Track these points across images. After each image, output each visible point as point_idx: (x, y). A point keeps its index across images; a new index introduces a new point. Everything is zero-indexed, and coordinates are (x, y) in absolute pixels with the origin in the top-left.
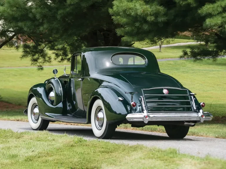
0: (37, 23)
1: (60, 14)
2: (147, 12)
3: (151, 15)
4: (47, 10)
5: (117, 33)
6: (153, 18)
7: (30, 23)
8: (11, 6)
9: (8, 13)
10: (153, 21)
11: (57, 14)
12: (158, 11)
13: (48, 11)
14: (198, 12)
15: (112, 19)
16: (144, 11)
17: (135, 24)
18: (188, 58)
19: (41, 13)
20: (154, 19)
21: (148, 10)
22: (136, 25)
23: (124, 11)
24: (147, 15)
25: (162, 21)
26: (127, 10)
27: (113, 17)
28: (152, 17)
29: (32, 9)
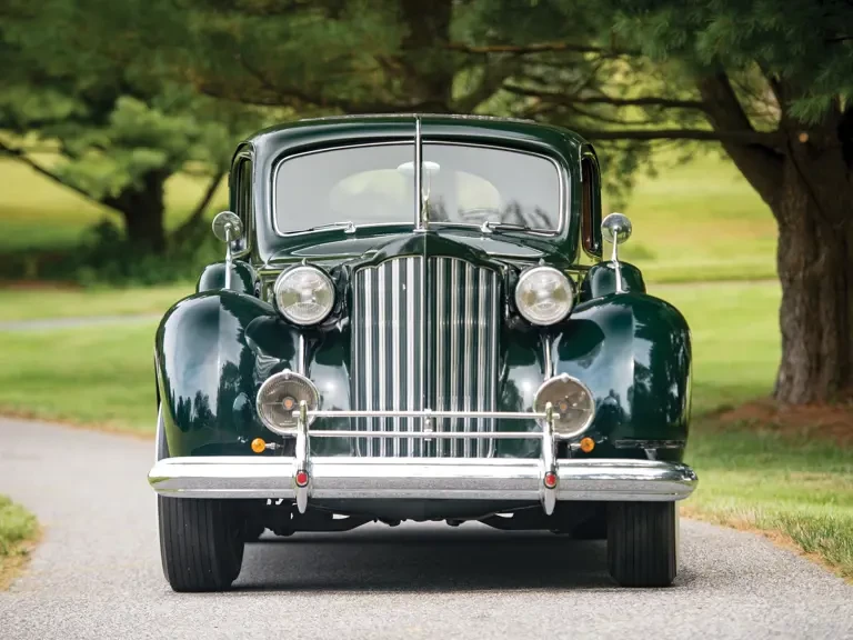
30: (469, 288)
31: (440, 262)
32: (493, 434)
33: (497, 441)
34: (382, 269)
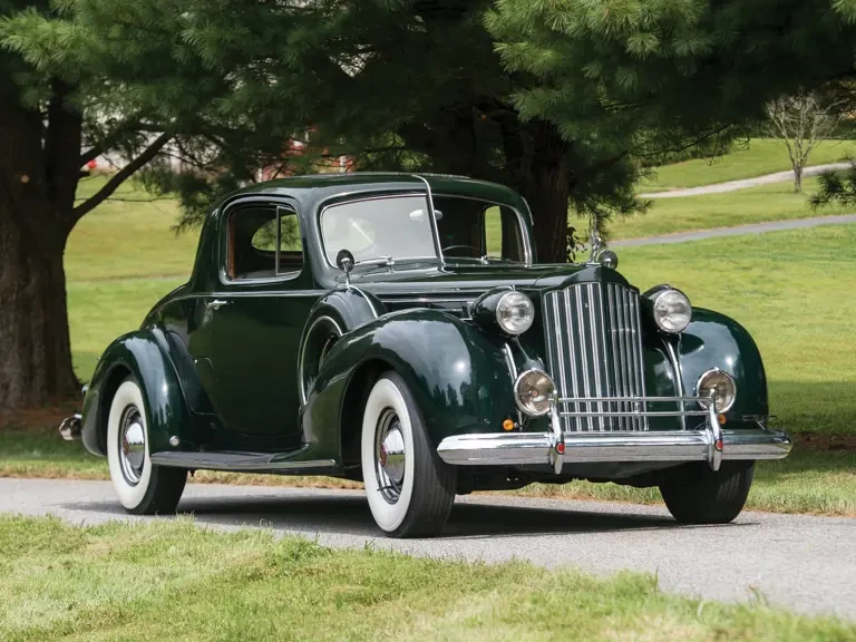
0: (206, 84)
1: (297, 44)
2: (627, 18)
3: (642, 30)
4: (246, 31)
5: (517, 112)
6: (651, 43)
7: (180, 85)
8: (101, 21)
9: (92, 50)
10: (652, 53)
11: (286, 44)
12: (671, 12)
13: (246, 35)
14: (834, 6)
15: (497, 52)
16: (612, 16)
17: (583, 70)
18: (845, 203)
19: (219, 43)
20: (657, 47)
21: (628, 11)
22: (587, 75)
23: (540, 19)
24: (626, 30)
25: (690, 52)
26: (550, 15)
27: (500, 47)
28: (650, 35)
29: (183, 28)
30: (625, 305)
31: (609, 287)
32: (645, 413)
33: (649, 418)
34: (567, 292)
